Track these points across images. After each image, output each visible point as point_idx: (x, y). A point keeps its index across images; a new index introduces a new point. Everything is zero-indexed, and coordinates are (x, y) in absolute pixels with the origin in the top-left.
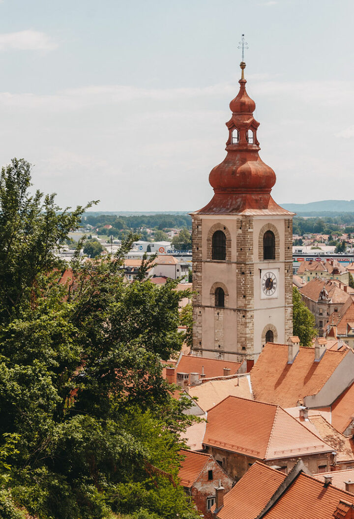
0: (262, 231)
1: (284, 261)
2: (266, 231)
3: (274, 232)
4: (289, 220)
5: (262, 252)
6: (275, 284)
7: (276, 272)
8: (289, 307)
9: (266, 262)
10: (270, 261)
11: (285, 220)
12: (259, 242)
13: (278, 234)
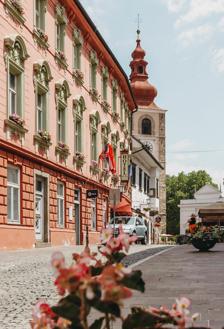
0: (141, 118)
1: (158, 136)
2: (144, 118)
3: (150, 120)
4: (162, 114)
5: (141, 130)
6: (151, 148)
7: (152, 142)
8: (162, 162)
9: (144, 135)
10: (147, 136)
11: (159, 114)
12: (138, 124)
13: (153, 121)
